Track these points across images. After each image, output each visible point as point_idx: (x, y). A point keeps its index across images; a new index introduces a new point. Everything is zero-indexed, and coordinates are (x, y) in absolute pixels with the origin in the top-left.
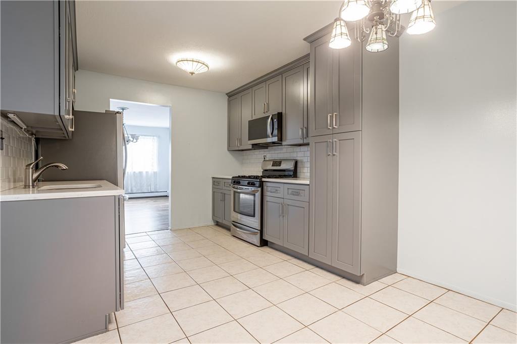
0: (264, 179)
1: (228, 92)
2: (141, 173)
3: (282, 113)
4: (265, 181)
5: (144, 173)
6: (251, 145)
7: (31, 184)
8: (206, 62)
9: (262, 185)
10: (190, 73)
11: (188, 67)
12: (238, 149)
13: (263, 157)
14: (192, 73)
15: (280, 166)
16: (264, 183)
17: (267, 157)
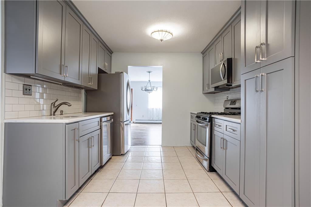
0: (213, 116)
1: (202, 51)
2: (153, 109)
3: (232, 58)
4: (214, 118)
5: (155, 109)
6: (214, 89)
7: (53, 114)
8: (168, 30)
9: (211, 120)
10: (160, 40)
11: (157, 37)
12: (207, 92)
13: (226, 98)
14: (162, 40)
15: (235, 105)
16: (213, 118)
17: (229, 97)
